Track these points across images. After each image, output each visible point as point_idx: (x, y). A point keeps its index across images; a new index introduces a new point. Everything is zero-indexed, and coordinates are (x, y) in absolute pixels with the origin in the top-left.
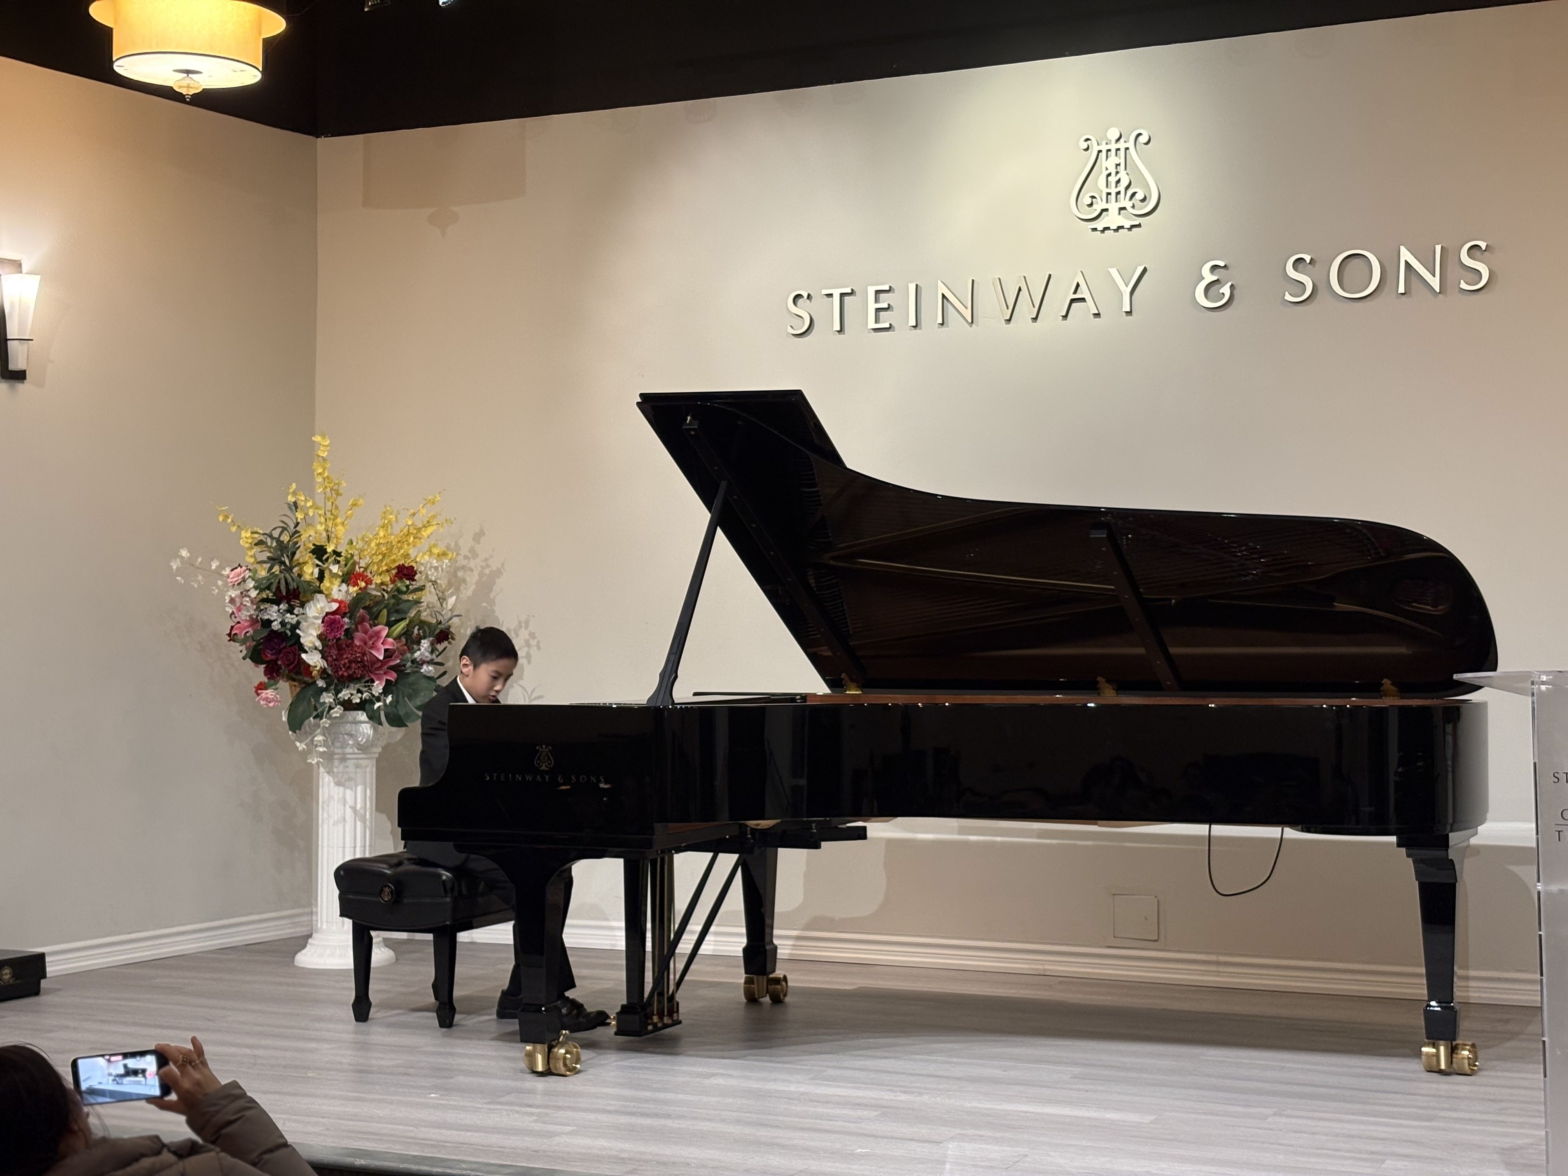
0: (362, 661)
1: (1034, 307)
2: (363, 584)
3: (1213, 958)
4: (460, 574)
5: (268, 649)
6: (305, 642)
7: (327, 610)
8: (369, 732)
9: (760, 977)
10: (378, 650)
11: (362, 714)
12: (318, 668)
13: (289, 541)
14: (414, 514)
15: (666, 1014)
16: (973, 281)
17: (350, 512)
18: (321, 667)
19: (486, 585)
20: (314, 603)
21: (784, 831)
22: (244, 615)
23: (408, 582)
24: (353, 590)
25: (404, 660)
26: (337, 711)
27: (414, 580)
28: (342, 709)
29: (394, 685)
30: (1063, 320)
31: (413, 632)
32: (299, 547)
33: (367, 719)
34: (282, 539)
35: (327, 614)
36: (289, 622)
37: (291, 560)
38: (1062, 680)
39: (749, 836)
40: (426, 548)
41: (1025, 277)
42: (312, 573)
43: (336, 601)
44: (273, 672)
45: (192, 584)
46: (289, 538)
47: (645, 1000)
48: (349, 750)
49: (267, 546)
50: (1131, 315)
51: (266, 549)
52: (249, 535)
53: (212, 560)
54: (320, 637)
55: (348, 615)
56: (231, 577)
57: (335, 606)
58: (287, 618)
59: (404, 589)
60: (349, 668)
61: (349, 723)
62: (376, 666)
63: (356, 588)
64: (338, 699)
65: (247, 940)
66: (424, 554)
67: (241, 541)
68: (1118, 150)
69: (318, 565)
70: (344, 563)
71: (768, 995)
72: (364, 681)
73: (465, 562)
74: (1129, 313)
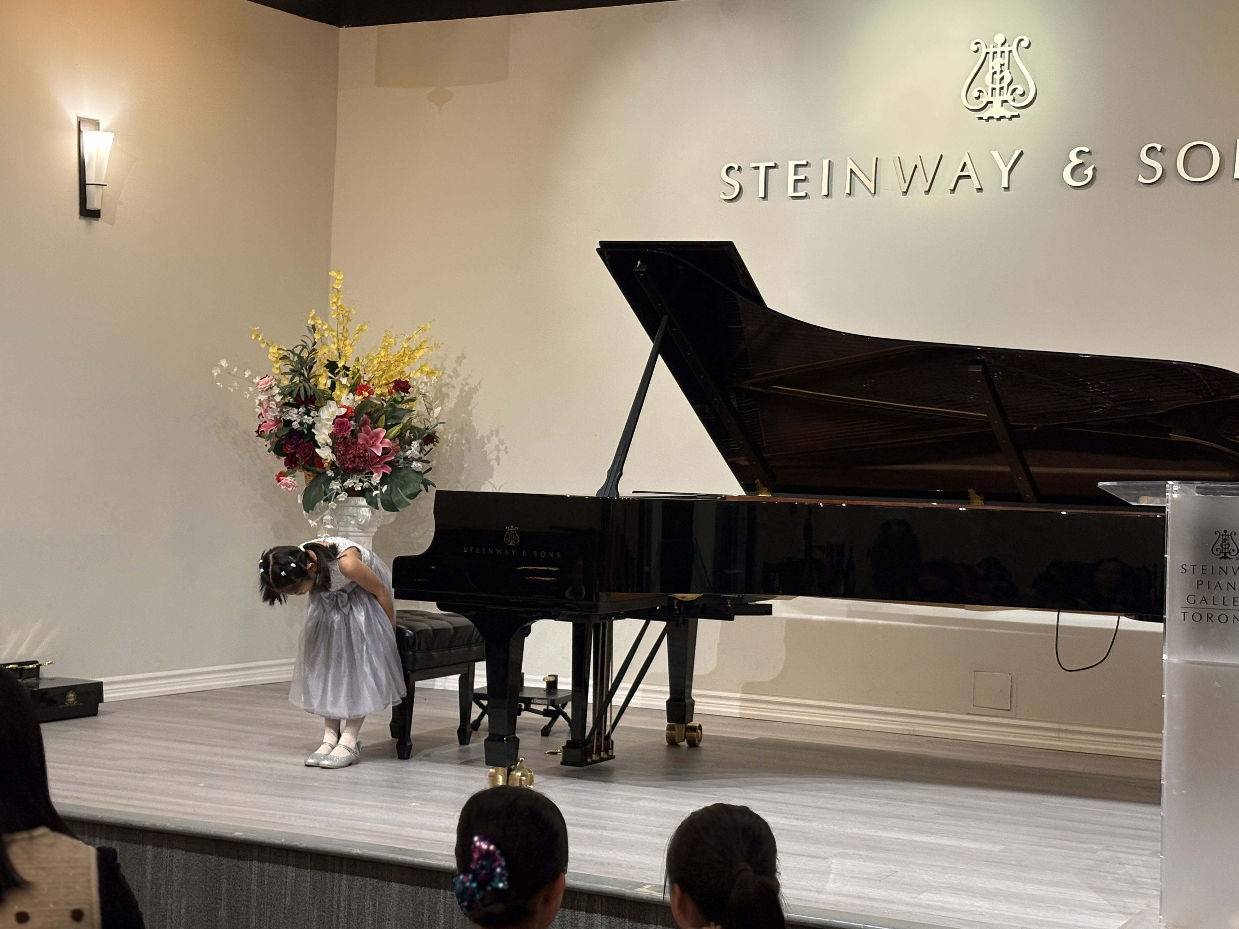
0: (364, 457)
1: (927, 181)
2: (366, 394)
3: (1056, 726)
4: (444, 390)
5: (288, 443)
6: (319, 439)
7: (337, 414)
8: (368, 514)
9: (680, 726)
10: (377, 448)
11: (363, 500)
12: (328, 461)
13: (308, 357)
14: (409, 339)
15: (602, 750)
16: (877, 159)
17: (357, 335)
18: (331, 460)
19: (466, 399)
20: (326, 408)
21: (704, 605)
22: (271, 415)
23: (403, 394)
24: (358, 398)
25: (398, 457)
26: (343, 496)
27: (408, 392)
28: (347, 494)
29: (389, 477)
30: (951, 193)
31: (405, 435)
32: (315, 362)
33: (366, 504)
34: (302, 355)
35: (337, 417)
36: (306, 423)
37: (309, 373)
38: (938, 490)
39: (676, 608)
40: (418, 366)
41: (920, 157)
42: (326, 383)
43: (344, 407)
44: (292, 463)
45: (229, 388)
46: (307, 355)
47: (586, 738)
48: (351, 529)
49: (290, 360)
50: (1009, 191)
51: (288, 363)
52: (275, 350)
53: (245, 370)
54: (330, 435)
55: (354, 418)
56: (260, 384)
57: (344, 411)
58: (305, 419)
59: (400, 399)
60: (353, 462)
61: (352, 506)
62: (375, 461)
63: (361, 397)
64: (344, 487)
65: (264, 680)
66: (417, 371)
67: (269, 356)
68: (1003, 52)
69: (330, 378)
70: (352, 376)
71: (686, 740)
72: (365, 473)
73: (449, 380)
74: (1007, 189)
